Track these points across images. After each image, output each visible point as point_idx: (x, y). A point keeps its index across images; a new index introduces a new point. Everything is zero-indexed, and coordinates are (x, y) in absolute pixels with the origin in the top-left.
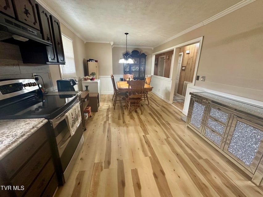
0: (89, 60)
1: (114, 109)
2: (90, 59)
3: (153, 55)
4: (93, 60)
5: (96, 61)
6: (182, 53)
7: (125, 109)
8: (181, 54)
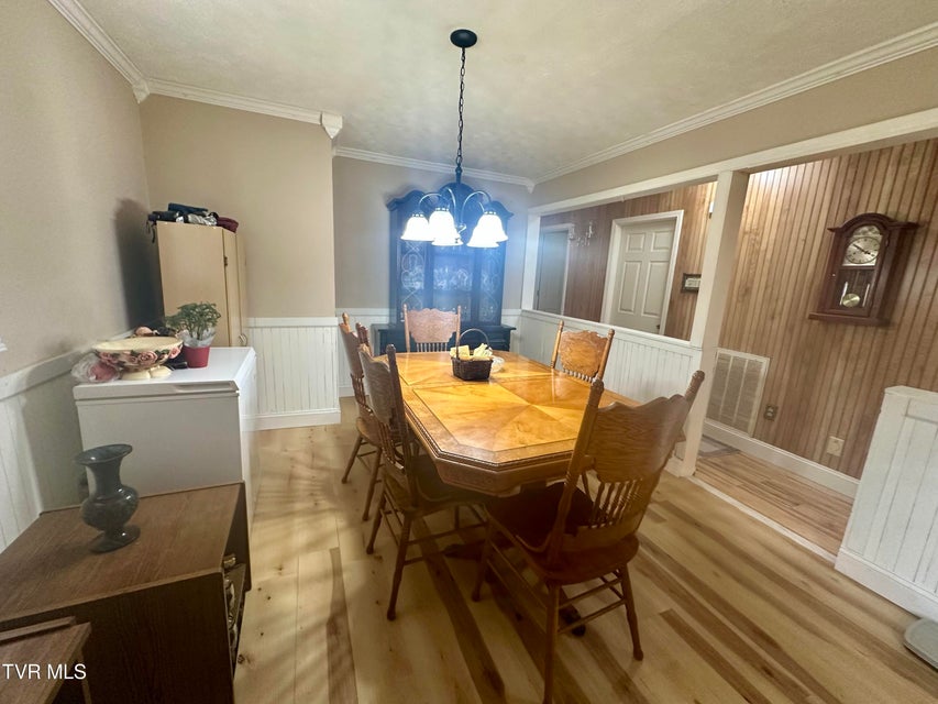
0: (166, 209)
1: (392, 615)
2: (173, 208)
3: (530, 217)
4: (199, 212)
5: (228, 224)
6: (680, 215)
7: (476, 598)
8: (675, 219)
